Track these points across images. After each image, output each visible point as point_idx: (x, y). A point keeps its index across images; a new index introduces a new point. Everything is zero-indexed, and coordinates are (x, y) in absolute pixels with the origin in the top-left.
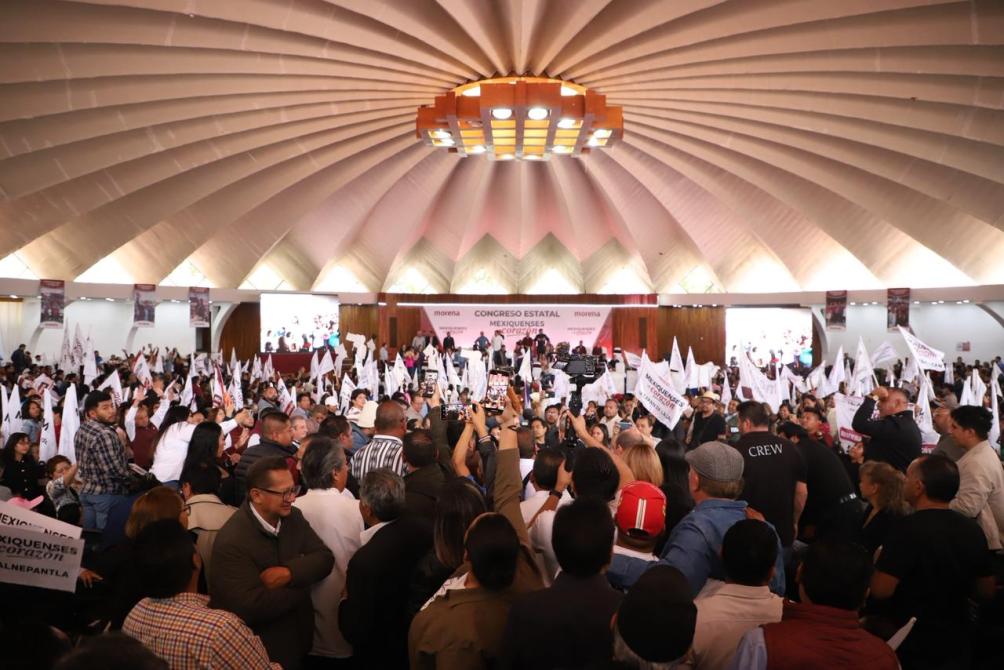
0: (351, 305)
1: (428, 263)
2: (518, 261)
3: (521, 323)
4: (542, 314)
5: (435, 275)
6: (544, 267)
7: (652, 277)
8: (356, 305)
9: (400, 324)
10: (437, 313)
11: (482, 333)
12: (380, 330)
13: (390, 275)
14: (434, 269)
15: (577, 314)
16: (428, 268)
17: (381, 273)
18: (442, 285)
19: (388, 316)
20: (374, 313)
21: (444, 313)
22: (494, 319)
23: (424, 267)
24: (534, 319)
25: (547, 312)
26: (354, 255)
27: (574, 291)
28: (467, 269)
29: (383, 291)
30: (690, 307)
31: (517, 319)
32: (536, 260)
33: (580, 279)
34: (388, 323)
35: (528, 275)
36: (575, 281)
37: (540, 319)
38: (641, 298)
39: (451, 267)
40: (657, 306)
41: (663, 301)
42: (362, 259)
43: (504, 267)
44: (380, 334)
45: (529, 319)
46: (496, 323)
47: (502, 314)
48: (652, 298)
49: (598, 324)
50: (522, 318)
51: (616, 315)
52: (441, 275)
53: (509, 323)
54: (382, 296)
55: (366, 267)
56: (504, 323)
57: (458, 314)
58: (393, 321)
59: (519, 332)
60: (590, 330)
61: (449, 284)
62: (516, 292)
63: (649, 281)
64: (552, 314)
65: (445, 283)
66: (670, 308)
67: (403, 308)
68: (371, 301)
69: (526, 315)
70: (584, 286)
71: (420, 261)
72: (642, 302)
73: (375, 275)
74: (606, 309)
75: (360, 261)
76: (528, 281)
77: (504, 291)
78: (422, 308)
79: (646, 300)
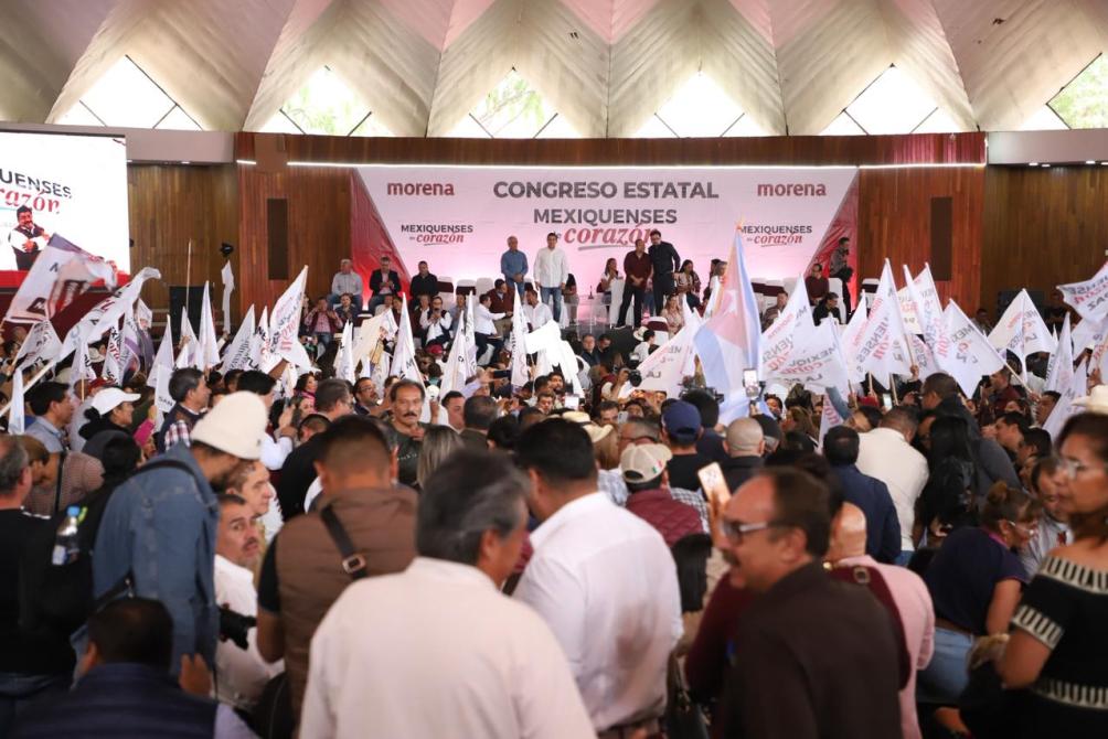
0: (162, 165)
1: (370, 56)
2: (610, 48)
3: (616, 216)
4: (670, 191)
5: (386, 84)
6: (676, 67)
7: (969, 88)
8: (176, 165)
9: (295, 217)
10: (394, 188)
11: (512, 242)
12: (243, 228)
13: (266, 86)
14: (385, 69)
15: (764, 189)
16: (371, 71)
17: (243, 80)
18: (407, 114)
19: (264, 197)
20: (226, 187)
21: (414, 189)
22: (544, 204)
23: (355, 62)
24: (651, 203)
25: (684, 186)
26: (164, 26)
27: (756, 127)
28: (473, 70)
29: (247, 129)
30: (1077, 167)
31: (602, 204)
32: (656, 46)
33: (772, 95)
34: (263, 212)
35: (635, 86)
36: (760, 105)
37: (668, 203)
38: (939, 143)
39: (430, 62)
40: (982, 165)
41: (1000, 151)
42: (186, 36)
43: (571, 66)
44: (243, 243)
45: (636, 205)
46: (552, 216)
47: (564, 190)
48: (971, 143)
49: (820, 217)
50: (619, 202)
51: (867, 194)
52: (404, 87)
53: (582, 216)
54: (245, 142)
55: (201, 62)
56: (570, 216)
57: (450, 191)
58: (278, 208)
59: (610, 239)
60: (797, 232)
61: (424, 111)
62: (600, 134)
63: (961, 97)
64: (698, 190)
65: (413, 108)
66: (1016, 170)
67: (303, 175)
68: (215, 153)
69: (627, 193)
70: (784, 117)
71: (347, 49)
72: (940, 158)
73: (222, 82)
74: (840, 177)
75: (183, 46)
76: (634, 101)
77: (569, 128)
78: (353, 171)
79: (951, 153)
